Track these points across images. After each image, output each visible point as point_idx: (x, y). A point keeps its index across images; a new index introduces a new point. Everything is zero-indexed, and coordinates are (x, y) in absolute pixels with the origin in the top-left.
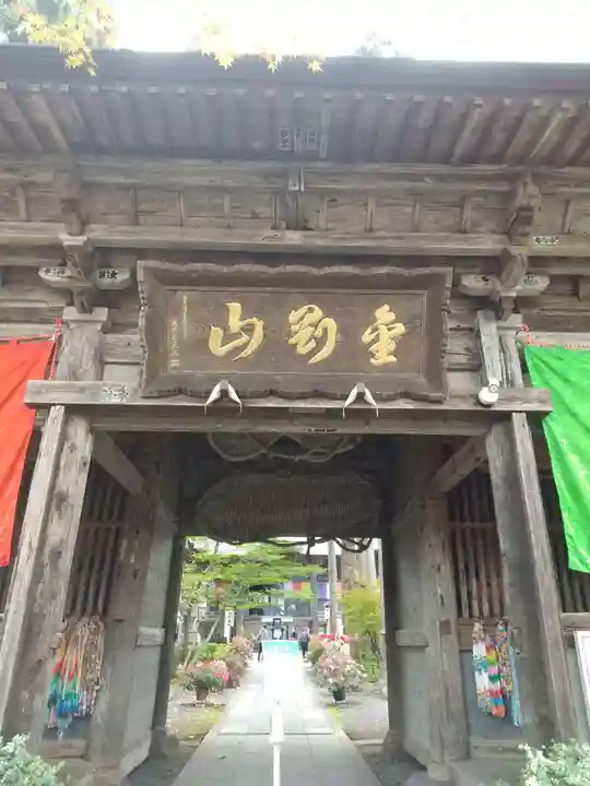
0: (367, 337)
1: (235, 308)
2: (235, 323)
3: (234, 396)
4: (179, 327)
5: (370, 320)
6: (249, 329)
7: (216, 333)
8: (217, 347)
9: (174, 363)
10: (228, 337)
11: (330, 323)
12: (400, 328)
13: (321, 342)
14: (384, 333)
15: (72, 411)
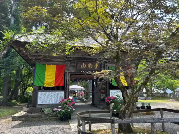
0: (95, 66)
1: (84, 64)
2: (83, 65)
3: (83, 71)
4: (79, 65)
5: (95, 65)
6: (85, 65)
7: (82, 66)
8: (82, 67)
9: (78, 68)
10: (83, 66)
11: (92, 65)
12: (98, 65)
13: (91, 67)
14: (96, 66)
15: (69, 72)
